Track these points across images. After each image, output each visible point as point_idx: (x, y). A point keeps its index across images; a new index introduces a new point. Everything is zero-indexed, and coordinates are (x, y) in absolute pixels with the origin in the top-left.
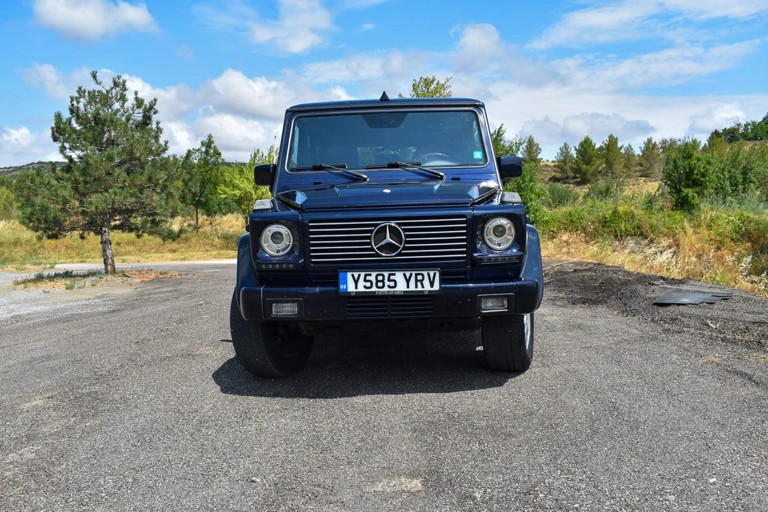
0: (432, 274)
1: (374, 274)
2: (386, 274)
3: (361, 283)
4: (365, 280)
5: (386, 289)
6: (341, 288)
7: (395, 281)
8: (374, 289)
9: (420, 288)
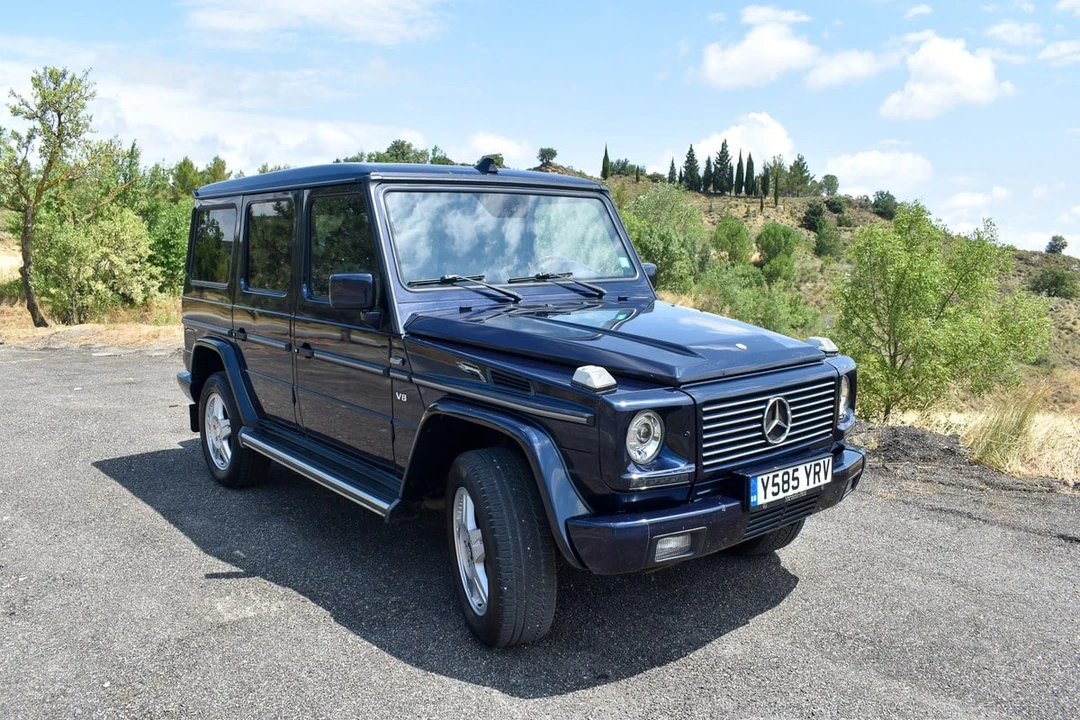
0: (826, 460)
1: (781, 473)
2: (790, 471)
3: (771, 489)
4: (774, 485)
5: (791, 492)
6: (752, 500)
7: (797, 479)
8: (781, 495)
9: (817, 484)
